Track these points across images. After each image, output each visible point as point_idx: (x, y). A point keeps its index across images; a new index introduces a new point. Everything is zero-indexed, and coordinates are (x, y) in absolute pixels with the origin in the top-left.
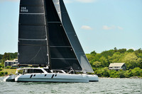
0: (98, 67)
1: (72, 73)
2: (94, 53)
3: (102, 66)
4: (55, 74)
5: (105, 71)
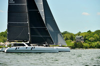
0: (93, 41)
1: (47, 46)
2: (89, 32)
3: (95, 41)
4: (33, 47)
5: (98, 44)
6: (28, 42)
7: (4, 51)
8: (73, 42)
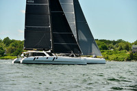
4: (56, 57)
6: (50, 51)
7: (19, 62)
8: (128, 53)
